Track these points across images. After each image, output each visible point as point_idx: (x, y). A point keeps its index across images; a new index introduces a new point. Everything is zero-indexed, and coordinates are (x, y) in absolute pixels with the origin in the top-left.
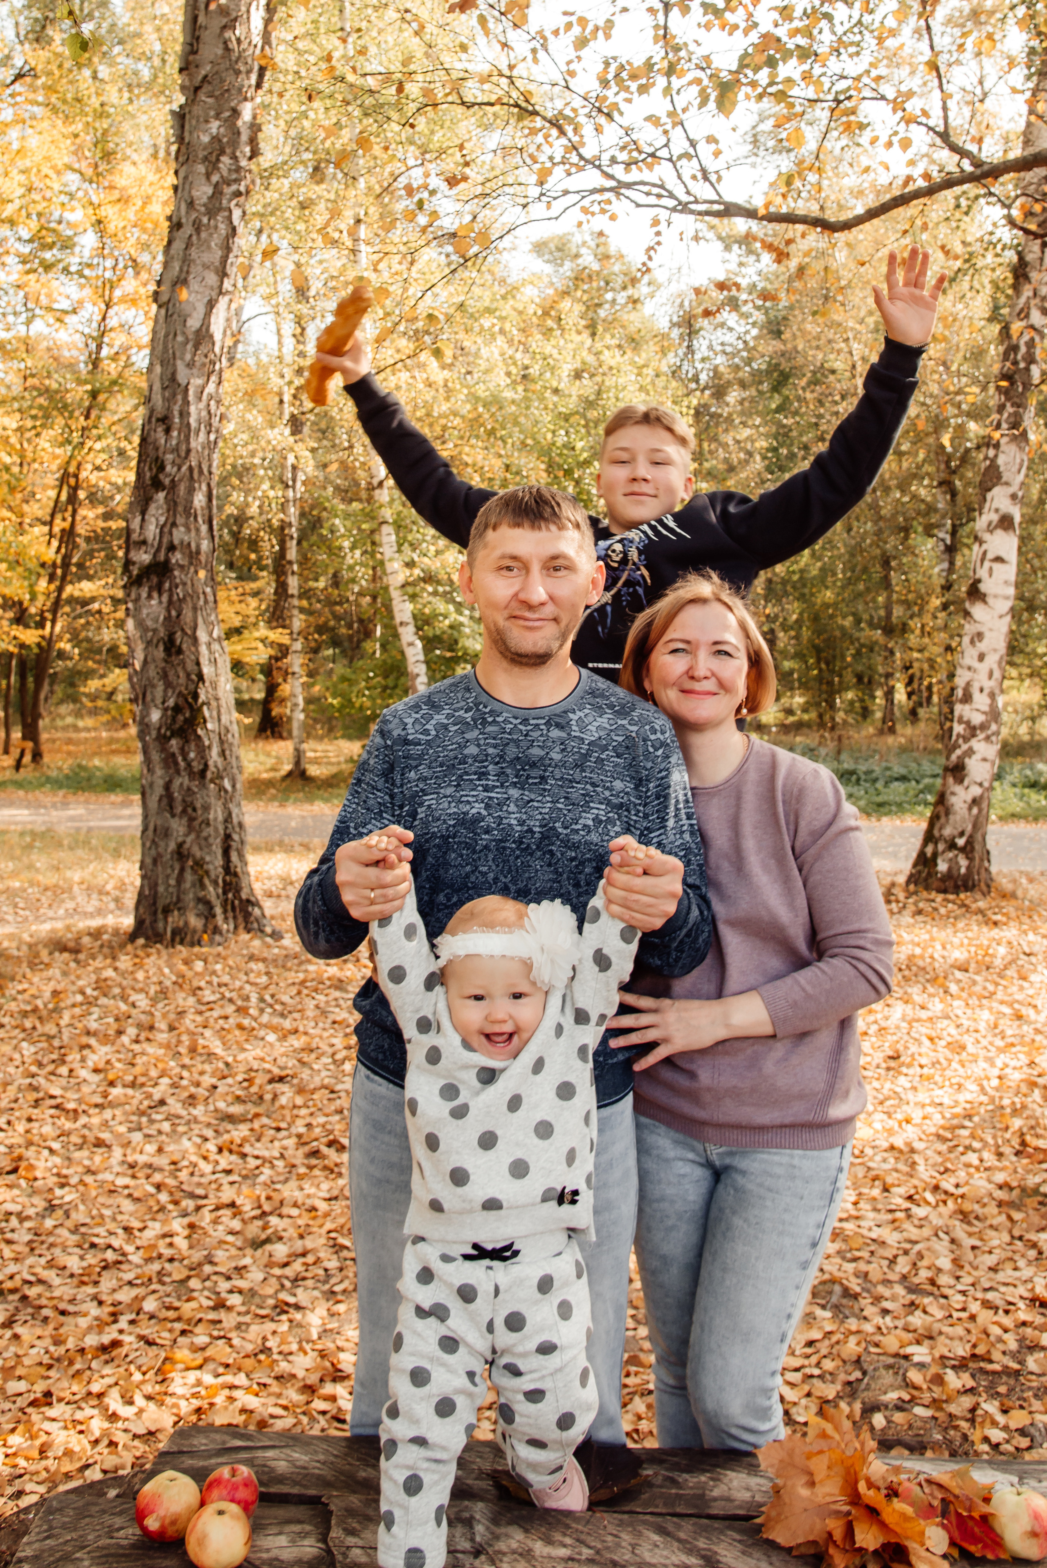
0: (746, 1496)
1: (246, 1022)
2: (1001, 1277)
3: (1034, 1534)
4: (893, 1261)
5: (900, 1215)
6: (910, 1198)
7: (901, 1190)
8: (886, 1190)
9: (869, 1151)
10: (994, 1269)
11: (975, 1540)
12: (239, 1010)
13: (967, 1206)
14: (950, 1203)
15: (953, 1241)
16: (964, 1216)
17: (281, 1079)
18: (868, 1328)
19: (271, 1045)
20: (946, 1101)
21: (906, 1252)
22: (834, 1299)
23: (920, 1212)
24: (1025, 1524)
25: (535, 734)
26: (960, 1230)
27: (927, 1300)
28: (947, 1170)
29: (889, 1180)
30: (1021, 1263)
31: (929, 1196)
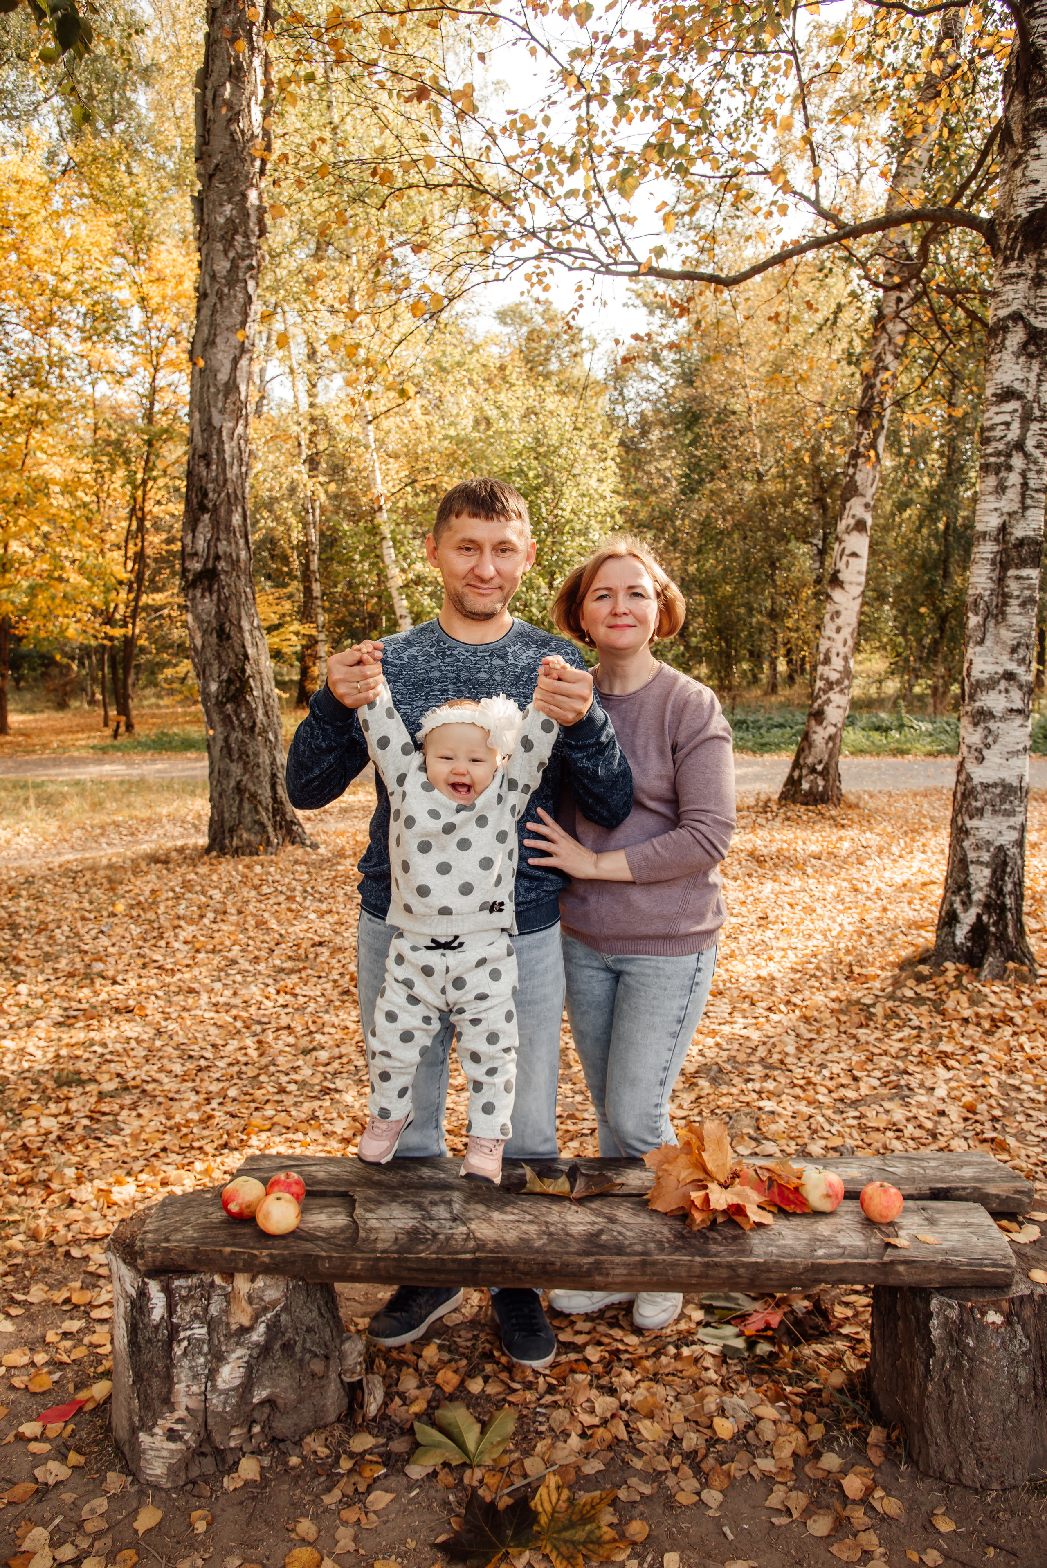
0: (639, 1183)
1: (294, 906)
2: (829, 1057)
3: (828, 1196)
4: (755, 1049)
5: (762, 1020)
6: (769, 1009)
7: (764, 1004)
8: (753, 1004)
9: (742, 980)
10: (825, 1053)
11: (789, 1202)
12: (288, 898)
13: (808, 1013)
14: (797, 1012)
15: (798, 1036)
16: (806, 1019)
17: (321, 944)
18: (734, 1091)
19: (313, 921)
20: (799, 946)
21: (764, 1043)
22: (712, 1074)
23: (775, 1017)
24: (823, 1190)
25: (482, 663)
26: (803, 1029)
27: (776, 1073)
28: (797, 991)
29: (755, 998)
30: (844, 1048)
31: (782, 1007)
